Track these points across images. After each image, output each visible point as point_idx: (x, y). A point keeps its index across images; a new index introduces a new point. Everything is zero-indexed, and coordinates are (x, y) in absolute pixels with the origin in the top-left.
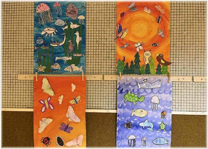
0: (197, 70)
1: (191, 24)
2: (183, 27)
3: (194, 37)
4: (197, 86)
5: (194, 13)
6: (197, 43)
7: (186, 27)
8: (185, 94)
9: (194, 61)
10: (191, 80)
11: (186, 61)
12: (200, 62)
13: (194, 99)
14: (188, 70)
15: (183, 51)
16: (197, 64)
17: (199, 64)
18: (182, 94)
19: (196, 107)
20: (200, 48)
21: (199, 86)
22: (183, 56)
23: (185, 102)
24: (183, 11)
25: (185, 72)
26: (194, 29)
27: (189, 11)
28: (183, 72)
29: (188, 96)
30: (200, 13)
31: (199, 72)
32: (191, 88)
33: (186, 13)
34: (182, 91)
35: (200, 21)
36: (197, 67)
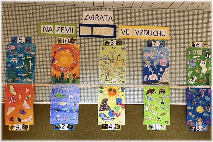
0: (92, 81)
1: (90, 58)
2: (86, 59)
3: (92, 65)
4: (92, 89)
5: (92, 53)
6: (93, 68)
7: (88, 59)
8: (87, 93)
9: (91, 77)
10: (90, 86)
11: (87, 77)
12: (94, 77)
13: (91, 96)
14: (88, 81)
15: (86, 71)
16: (93, 78)
17: (94, 78)
18: (85, 93)
19: (92, 100)
20: (94, 70)
21: (94, 89)
22: (86, 74)
23: (87, 97)
24: (86, 51)
25: (87, 82)
26: (92, 61)
27: (89, 51)
28: (86, 82)
29: (88, 95)
30: (94, 53)
31: (94, 82)
32: (90, 90)
33: (88, 53)
34: (85, 92)
35: (94, 57)
36: (93, 80)
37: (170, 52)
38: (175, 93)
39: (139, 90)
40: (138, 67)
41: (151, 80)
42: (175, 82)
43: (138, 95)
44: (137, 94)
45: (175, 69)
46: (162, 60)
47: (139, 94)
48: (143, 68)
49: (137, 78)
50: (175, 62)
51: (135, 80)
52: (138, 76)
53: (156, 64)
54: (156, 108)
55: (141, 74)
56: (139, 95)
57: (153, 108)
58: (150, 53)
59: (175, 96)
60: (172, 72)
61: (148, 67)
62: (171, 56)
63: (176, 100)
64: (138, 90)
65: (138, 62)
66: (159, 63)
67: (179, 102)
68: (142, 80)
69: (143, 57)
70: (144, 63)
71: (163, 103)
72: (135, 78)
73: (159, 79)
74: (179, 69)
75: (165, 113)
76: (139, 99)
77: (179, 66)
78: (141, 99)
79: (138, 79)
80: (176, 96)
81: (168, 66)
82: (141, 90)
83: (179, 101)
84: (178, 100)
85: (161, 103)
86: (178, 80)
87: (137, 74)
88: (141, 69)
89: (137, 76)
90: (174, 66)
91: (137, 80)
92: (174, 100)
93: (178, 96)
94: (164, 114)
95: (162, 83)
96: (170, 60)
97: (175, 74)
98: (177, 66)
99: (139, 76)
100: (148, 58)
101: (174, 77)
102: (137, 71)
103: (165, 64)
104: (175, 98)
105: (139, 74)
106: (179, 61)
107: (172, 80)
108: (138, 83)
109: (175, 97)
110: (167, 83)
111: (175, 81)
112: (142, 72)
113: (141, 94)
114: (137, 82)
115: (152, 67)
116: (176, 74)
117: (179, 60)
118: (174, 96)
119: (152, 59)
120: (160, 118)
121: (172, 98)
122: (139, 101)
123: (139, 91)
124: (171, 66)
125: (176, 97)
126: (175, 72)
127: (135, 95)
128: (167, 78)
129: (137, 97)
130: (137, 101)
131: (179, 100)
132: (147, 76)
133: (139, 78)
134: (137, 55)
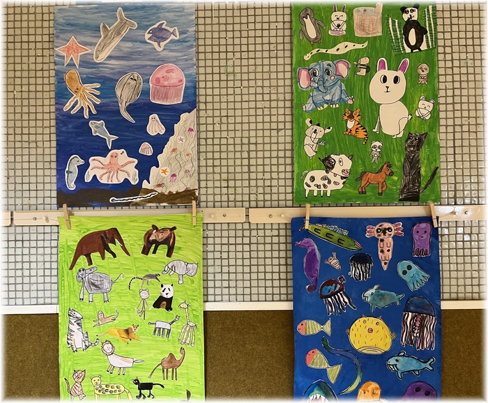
37: (201, 28)
38: (232, 248)
39: (41, 237)
40: (32, 117)
41: (104, 181)
42: (231, 191)
43: (34, 265)
44: (26, 258)
45: (231, 120)
46: (159, 73)
47: (40, 258)
48: (57, 119)
49: (26, 173)
50: (231, 84)
51: (19, 187)
52: (33, 165)
53: (125, 95)
54: (127, 331)
55: (47, 151)
56: (40, 265)
57: (111, 331)
58: (94, 40)
59: (232, 262)
60: (217, 135)
61: (86, 116)
62: (209, 49)
63: (240, 284)
64: (33, 237)
65: (32, 88)
66: (146, 93)
67: (255, 297)
68: (54, 187)
69: (55, 63)
70: (62, 94)
71: (163, 303)
72: (19, 173)
73: (144, 174)
74: (253, 119)
75: (178, 356)
76: (41, 287)
77: (252, 105)
78: (48, 286)
79: (33, 180)
80: (239, 262)
81: (190, 103)
82: (47, 237)
83: (254, 290)
84: (247, 284)
85: (157, 305)
86: (246, 176)
87: (26, 151)
88: (47, 123)
89: (26, 165)
90: (224, 106)
91: (26, 187)
92: (225, 283)
93: (247, 262)
94: (171, 364)
95: (159, 199)
96: (202, 70)
97: (231, 148)
98: (245, 105)
99: (40, 165)
100: (86, 63)
101: (224, 163)
102: (25, 138)
103: (177, 95)
104: (233, 276)
105: (40, 151)
106: (252, 76)
107: (217, 177)
108: (33, 201)
109: (232, 269)
110: (186, 198)
111: (231, 183)
112: (54, 144)
113: (47, 258)
114: (26, 194)
115: (107, 112)
116: (238, 148)
117: (252, 68)
118: (225, 262)
119: (106, 72)
120: (148, 386)
121: (218, 276)
122: (41, 294)
123: (40, 244)
124: (210, 106)
125: (240, 269)
126: (232, 134)
127: (19, 266)
128: (188, 167)
129: (26, 273)
130: (26, 295)
131: (254, 283)
132: (82, 162)
133: (40, 172)
134: (25, 53)
